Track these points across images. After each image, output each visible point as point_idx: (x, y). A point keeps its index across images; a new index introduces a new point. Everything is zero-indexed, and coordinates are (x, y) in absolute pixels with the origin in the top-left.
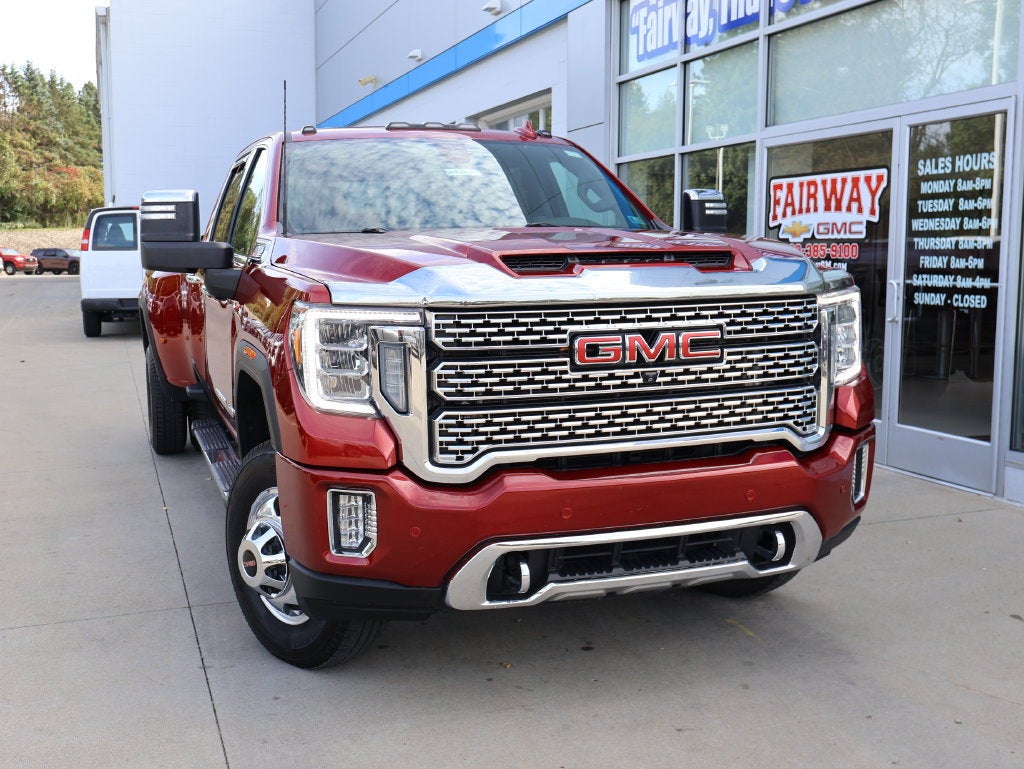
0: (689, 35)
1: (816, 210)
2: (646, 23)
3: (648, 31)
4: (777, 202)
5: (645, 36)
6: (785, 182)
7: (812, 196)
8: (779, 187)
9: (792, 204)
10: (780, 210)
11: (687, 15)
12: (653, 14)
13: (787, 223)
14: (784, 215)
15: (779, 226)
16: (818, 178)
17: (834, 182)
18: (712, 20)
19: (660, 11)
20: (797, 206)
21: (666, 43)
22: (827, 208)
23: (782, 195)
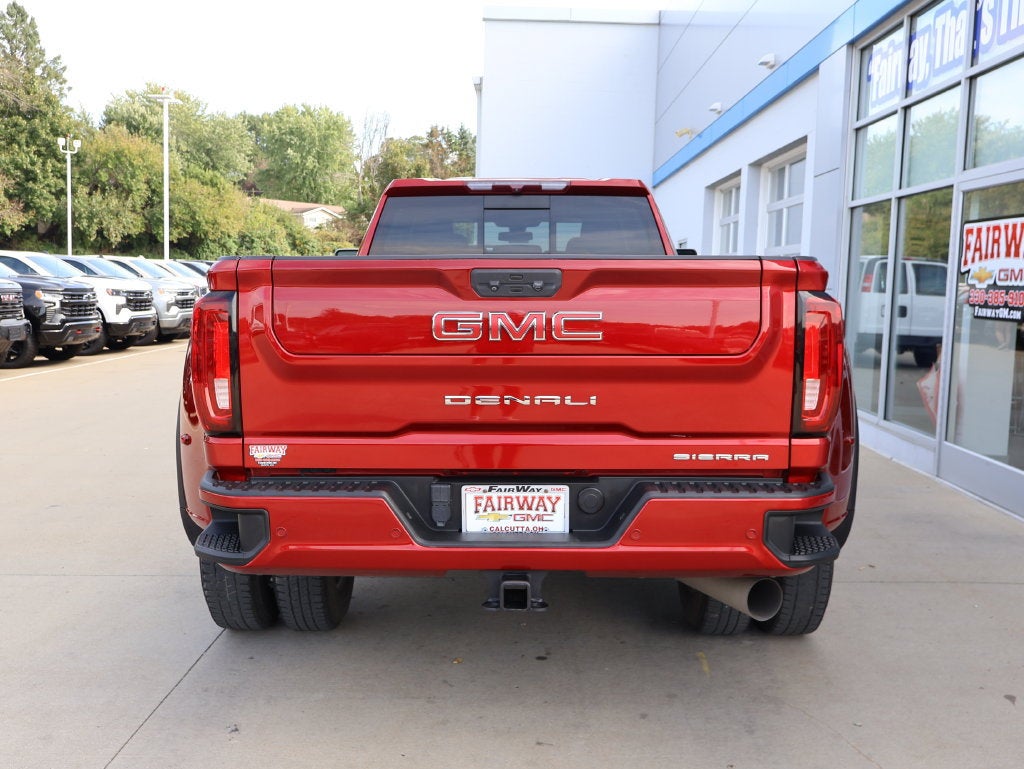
0: (910, 81)
1: (998, 255)
2: (879, 70)
3: (880, 77)
4: (968, 247)
5: (878, 83)
6: (974, 226)
7: (996, 241)
8: (970, 231)
9: (980, 249)
10: (970, 255)
11: (909, 61)
12: (885, 61)
13: (975, 267)
14: (973, 261)
15: (968, 272)
16: (1002, 223)
17: (1015, 226)
18: (928, 65)
19: (890, 58)
20: (984, 252)
21: (893, 89)
22: (1008, 254)
23: (972, 239)
